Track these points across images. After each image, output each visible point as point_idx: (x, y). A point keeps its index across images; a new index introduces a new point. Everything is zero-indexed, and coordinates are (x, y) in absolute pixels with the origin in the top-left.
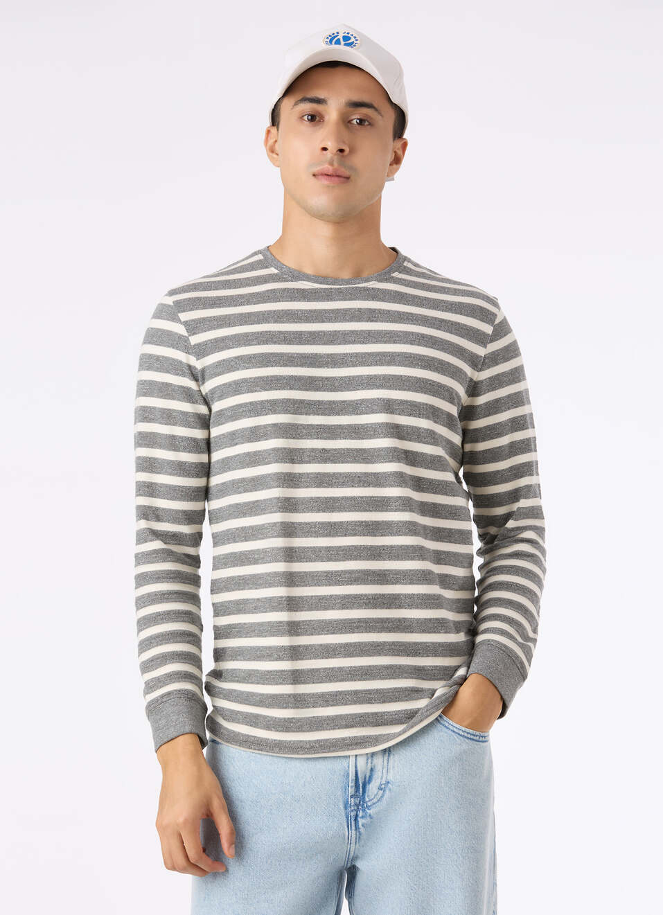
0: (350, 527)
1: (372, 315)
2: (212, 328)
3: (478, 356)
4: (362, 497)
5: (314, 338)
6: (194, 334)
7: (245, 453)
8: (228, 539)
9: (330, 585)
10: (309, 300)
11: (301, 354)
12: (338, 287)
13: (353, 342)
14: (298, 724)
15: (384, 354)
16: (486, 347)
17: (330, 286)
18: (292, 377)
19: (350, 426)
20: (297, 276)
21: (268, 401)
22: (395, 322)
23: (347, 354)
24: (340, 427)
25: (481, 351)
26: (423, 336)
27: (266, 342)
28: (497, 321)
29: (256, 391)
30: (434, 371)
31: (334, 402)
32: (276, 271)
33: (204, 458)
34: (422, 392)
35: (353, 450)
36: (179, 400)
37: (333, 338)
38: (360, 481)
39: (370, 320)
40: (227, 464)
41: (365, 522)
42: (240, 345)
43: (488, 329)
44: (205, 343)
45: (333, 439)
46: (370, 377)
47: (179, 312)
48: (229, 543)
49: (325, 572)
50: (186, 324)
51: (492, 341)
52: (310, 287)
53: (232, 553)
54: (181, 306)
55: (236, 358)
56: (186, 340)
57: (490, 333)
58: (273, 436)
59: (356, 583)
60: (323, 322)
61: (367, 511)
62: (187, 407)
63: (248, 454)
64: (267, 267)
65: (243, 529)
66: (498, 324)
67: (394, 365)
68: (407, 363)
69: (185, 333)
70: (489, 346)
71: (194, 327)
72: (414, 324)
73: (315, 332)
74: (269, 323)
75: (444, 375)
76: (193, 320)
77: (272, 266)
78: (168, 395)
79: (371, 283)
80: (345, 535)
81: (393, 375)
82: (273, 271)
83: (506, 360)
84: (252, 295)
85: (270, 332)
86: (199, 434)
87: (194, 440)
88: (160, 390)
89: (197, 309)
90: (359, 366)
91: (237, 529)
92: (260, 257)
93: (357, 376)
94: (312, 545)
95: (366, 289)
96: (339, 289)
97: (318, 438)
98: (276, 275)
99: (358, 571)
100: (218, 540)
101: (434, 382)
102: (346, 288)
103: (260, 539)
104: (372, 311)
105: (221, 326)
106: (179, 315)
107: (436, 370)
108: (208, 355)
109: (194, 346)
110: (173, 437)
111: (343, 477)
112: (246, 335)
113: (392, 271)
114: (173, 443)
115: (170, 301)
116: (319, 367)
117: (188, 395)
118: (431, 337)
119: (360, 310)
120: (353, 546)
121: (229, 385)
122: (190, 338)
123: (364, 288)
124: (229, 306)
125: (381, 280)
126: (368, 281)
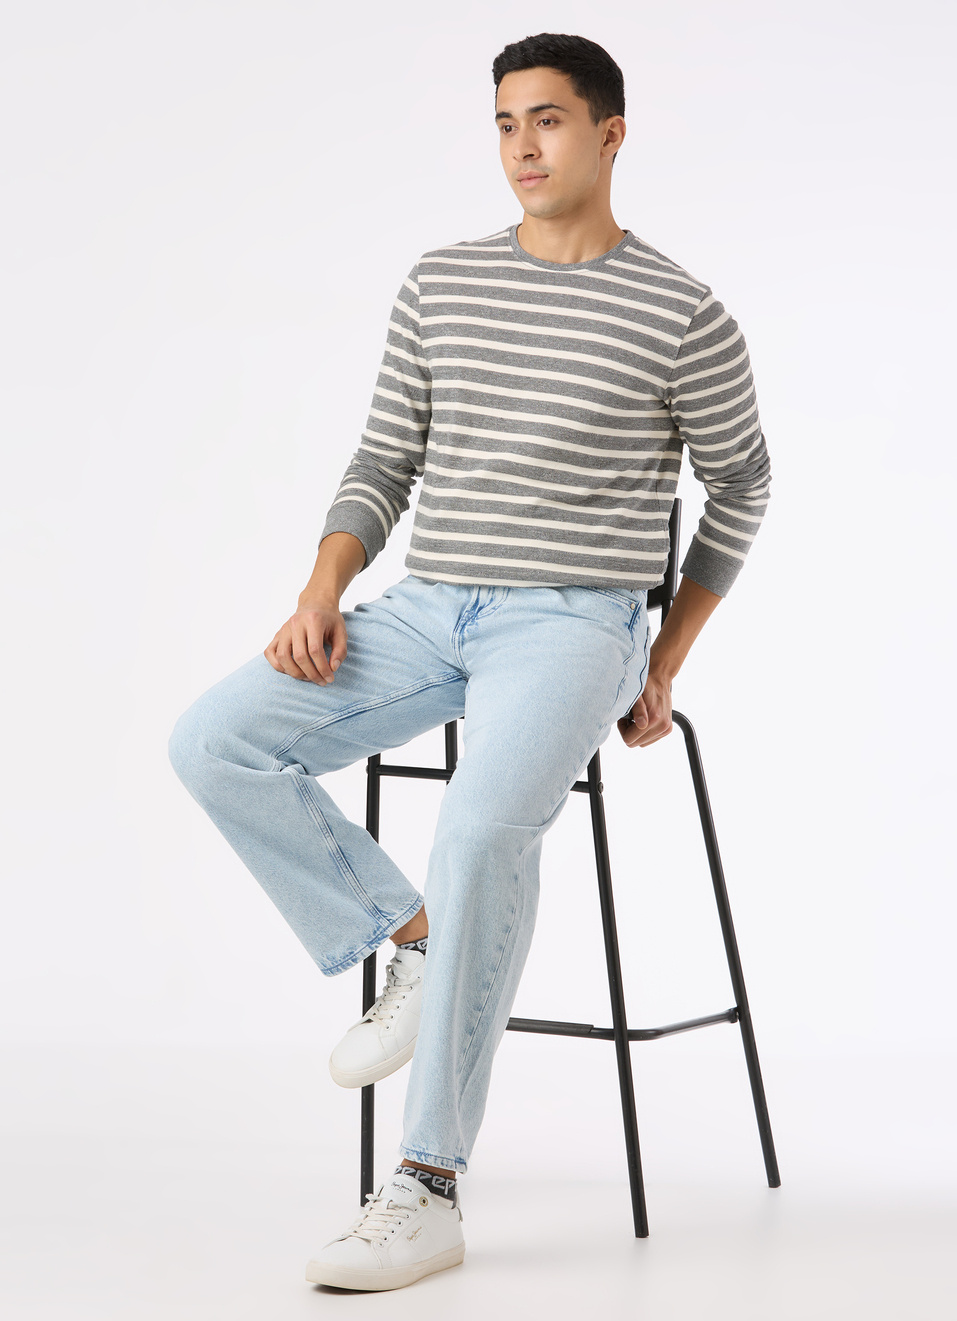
1: (573, 302)
2: (437, 293)
4: (517, 464)
5: (516, 316)
10: (524, 281)
11: (501, 330)
12: (553, 270)
15: (572, 340)
19: (528, 400)
20: (524, 256)
22: (592, 310)
24: (520, 400)
26: (613, 327)
27: (473, 314)
31: (520, 377)
32: (512, 250)
37: (533, 319)
39: (570, 306)
42: (452, 313)
43: (685, 321)
47: (419, 274)
50: (420, 284)
52: (530, 267)
57: (688, 324)
60: (530, 302)
62: (410, 358)
64: (507, 245)
66: (699, 315)
69: (418, 293)
70: (686, 336)
71: (426, 289)
72: (609, 314)
73: (519, 311)
77: (511, 245)
79: (582, 270)
82: (509, 249)
84: (481, 269)
89: (433, 274)
90: (549, 348)
92: (508, 234)
95: (575, 276)
96: (553, 273)
99: (500, 524)
102: (559, 274)
104: (574, 298)
105: (444, 293)
108: (426, 317)
109: (422, 305)
112: (460, 305)
113: (605, 258)
119: (564, 296)
122: (421, 298)
123: (573, 275)
124: (459, 275)
125: (591, 268)
126: (580, 269)
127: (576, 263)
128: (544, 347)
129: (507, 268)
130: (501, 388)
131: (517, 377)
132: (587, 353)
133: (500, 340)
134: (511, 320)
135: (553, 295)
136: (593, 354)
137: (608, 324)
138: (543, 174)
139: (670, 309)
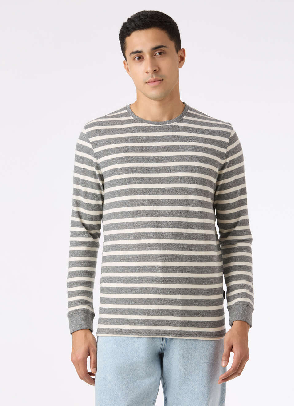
0: (165, 235)
1: (174, 139)
2: (103, 145)
3: (223, 153)
5: (147, 149)
6: (96, 148)
7: (118, 201)
8: (111, 239)
9: (157, 261)
10: (147, 132)
12: (159, 125)
13: (166, 151)
14: (140, 322)
16: (226, 148)
17: (156, 125)
18: (138, 167)
20: (141, 120)
21: (127, 178)
22: (184, 141)
23: (163, 156)
25: (224, 151)
27: (126, 152)
28: (231, 136)
29: (121, 174)
30: (203, 163)
31: (157, 178)
32: (132, 118)
33: (100, 203)
34: (197, 173)
35: (166, 200)
36: (90, 176)
37: (157, 149)
38: (169, 215)
39: (173, 141)
40: (111, 205)
41: (172, 233)
42: (115, 153)
43: (227, 140)
44: (100, 152)
45: (157, 195)
46: (174, 167)
47: (89, 138)
48: (111, 240)
49: (155, 255)
50: (92, 143)
51: (229, 145)
52: (147, 126)
53: (112, 245)
54: (90, 134)
55: (112, 159)
56: (92, 150)
57: (228, 142)
58: (130, 194)
59: (168, 261)
60: (152, 142)
61: (173, 228)
62: (93, 180)
63: (119, 202)
64: (129, 116)
65: (118, 234)
66: (231, 137)
67: (184, 161)
68: (190, 159)
69: (91, 147)
70: (228, 147)
71: (96, 144)
72: (193, 142)
73: (148, 147)
74: (128, 142)
75: (208, 164)
76: (95, 141)
77: (131, 116)
78: (85, 174)
79: (174, 123)
80: (163, 239)
81: (184, 166)
82: (131, 118)
83: (236, 153)
84: (121, 129)
85: (128, 146)
86: (97, 192)
87: (96, 195)
88: (82, 172)
89: (96, 136)
91: (115, 234)
92: (126, 111)
93: (168, 167)
94: (149, 243)
96: (160, 126)
97: (150, 194)
98: (133, 120)
100: (107, 238)
101: (203, 167)
102: (163, 126)
103: (125, 240)
105: (107, 144)
106: (89, 139)
107: (204, 162)
108: (101, 157)
109: (95, 153)
110: (86, 193)
111: (162, 212)
112: (117, 148)
113: (183, 116)
114: (87, 195)
115: (85, 132)
116: (150, 162)
117: (94, 175)
118: (201, 147)
119: (169, 136)
120: (166, 244)
121: (110, 171)
122: (94, 149)
123: (171, 126)
124: (111, 134)
125: (178, 121)
126: (173, 122)
127: (170, 119)
128: (166, 162)
129: (136, 127)
130: (149, 185)
131: (156, 178)
132: (189, 161)
133: (143, 162)
134: (145, 151)
135: (163, 136)
136: (191, 161)
137: (195, 146)
138: (161, 79)
139: (220, 136)
